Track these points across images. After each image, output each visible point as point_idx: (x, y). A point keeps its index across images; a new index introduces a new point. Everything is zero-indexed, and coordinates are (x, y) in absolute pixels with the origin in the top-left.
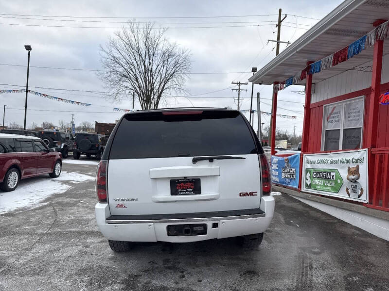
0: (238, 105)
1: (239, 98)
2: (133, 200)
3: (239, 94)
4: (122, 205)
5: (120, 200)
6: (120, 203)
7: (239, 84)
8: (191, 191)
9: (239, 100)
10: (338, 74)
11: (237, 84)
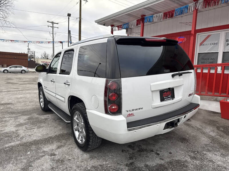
0: (53, 37)
1: (53, 32)
2: (139, 109)
3: (53, 30)
4: (132, 114)
5: (131, 110)
6: (130, 113)
7: (53, 23)
8: (170, 97)
9: (53, 34)
10: (148, 25)
11: (51, 23)
